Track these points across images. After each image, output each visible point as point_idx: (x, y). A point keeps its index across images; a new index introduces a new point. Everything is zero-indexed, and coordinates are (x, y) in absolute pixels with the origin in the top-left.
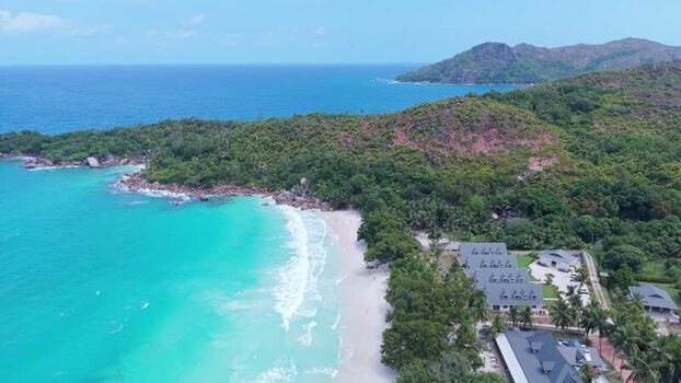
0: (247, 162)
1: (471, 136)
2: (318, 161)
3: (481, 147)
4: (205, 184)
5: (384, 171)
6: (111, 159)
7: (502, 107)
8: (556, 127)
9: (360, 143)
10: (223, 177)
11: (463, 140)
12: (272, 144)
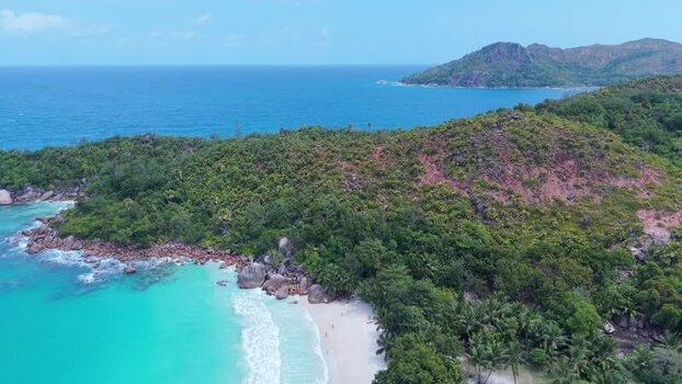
0: (203, 206)
1: (536, 172)
2: (307, 210)
3: (554, 190)
4: (139, 243)
5: (407, 231)
6: (30, 191)
7: (575, 126)
8: (656, 156)
9: (371, 180)
10: (166, 231)
11: (526, 177)
12: (242, 178)
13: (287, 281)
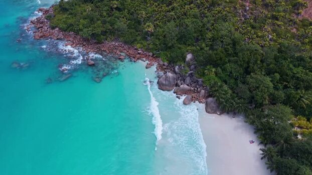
4: (96, 39)
13: (190, 90)
